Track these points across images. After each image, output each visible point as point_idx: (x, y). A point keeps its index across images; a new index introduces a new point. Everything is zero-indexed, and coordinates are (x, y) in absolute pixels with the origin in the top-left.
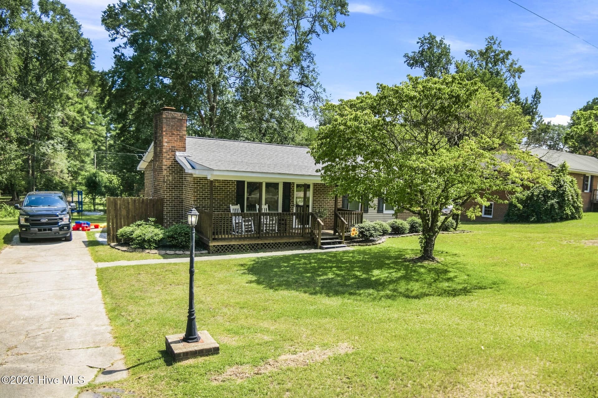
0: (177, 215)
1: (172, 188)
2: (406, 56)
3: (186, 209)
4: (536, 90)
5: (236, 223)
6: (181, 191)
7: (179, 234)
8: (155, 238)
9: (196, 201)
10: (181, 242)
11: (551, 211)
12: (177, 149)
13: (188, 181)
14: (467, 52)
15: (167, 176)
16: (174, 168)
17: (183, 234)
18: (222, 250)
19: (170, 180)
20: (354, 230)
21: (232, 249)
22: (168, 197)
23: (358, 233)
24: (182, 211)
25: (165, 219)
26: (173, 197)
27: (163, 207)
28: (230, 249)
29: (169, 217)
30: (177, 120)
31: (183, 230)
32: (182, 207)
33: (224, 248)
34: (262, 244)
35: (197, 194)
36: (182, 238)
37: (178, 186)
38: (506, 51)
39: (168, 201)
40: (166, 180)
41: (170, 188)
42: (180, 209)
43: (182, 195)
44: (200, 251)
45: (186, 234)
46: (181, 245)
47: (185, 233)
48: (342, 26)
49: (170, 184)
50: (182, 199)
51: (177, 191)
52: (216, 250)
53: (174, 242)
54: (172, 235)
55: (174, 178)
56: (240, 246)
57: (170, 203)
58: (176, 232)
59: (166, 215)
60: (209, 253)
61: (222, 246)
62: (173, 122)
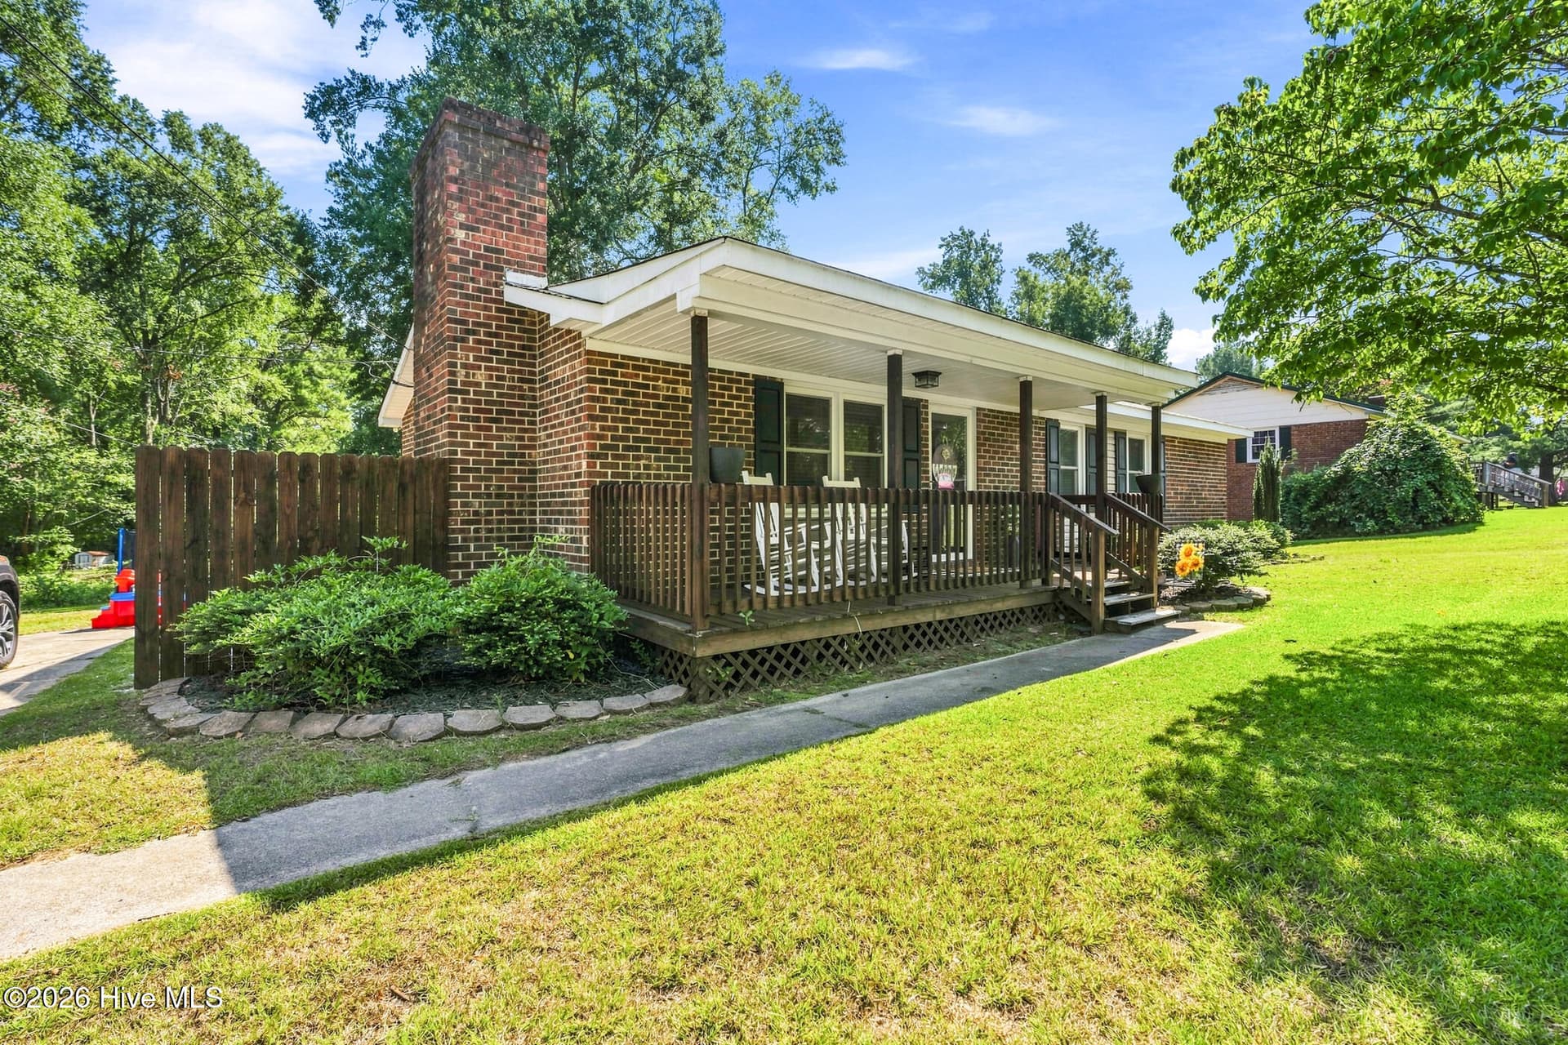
0: (512, 530)
1: (486, 420)
2: (921, 271)
3: (549, 504)
4: (1164, 316)
5: (770, 548)
6: (525, 431)
7: (525, 605)
8: (383, 641)
9: (598, 456)
10: (539, 652)
11: (1416, 506)
12: (508, 262)
13: (557, 382)
14: (1031, 257)
15: (465, 366)
16: (496, 335)
17: (549, 607)
18: (755, 674)
19: (478, 384)
20: (1188, 554)
21: (796, 663)
22: (471, 453)
23: (1202, 561)
24: (533, 513)
25: (459, 548)
26: (494, 454)
27: (448, 496)
28: (788, 665)
29: (478, 539)
30: (506, 143)
31: (550, 584)
32: (533, 496)
33: (763, 662)
34: (905, 628)
35: (602, 428)
36: (546, 625)
37: (512, 413)
38: (1106, 249)
39: (469, 470)
40: (464, 383)
41: (477, 419)
42: (523, 505)
43: (534, 447)
44: (645, 689)
45: (562, 605)
46: (537, 663)
47: (557, 601)
48: (831, 189)
49: (479, 402)
50: (534, 463)
51: (513, 430)
52: (726, 675)
53: (498, 656)
54: (490, 614)
55: (499, 378)
56: (827, 646)
57: (481, 479)
58: (509, 597)
59: (462, 531)
60: (691, 699)
61: (753, 653)
62: (492, 148)
